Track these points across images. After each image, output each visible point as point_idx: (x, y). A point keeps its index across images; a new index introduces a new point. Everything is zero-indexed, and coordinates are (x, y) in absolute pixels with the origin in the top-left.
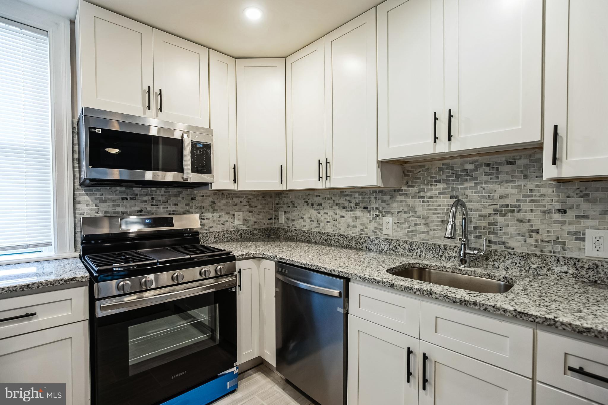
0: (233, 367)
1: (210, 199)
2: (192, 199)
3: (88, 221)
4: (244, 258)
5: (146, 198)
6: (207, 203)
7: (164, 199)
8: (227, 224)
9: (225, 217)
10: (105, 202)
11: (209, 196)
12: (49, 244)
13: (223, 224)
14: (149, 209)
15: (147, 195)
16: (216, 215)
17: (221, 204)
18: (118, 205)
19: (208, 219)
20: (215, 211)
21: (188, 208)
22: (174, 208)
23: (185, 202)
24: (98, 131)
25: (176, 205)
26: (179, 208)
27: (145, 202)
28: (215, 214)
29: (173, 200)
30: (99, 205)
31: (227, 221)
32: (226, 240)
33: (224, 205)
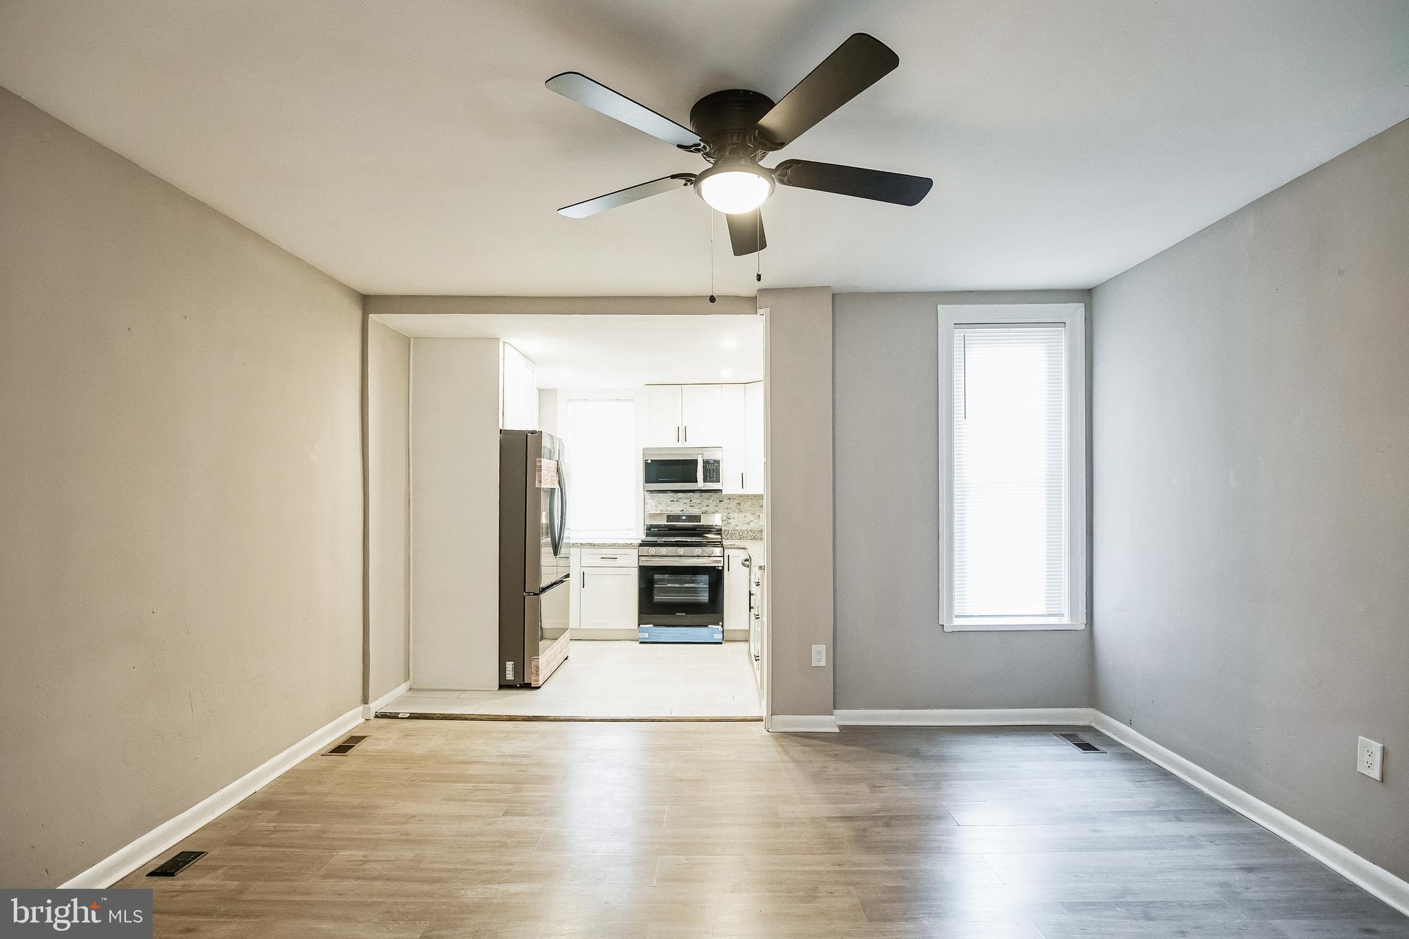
0: (718, 625)
1: (736, 501)
2: (720, 501)
3: (653, 516)
4: (731, 547)
5: (686, 501)
6: (733, 505)
7: (699, 501)
8: (752, 524)
9: (750, 518)
10: (661, 504)
11: (734, 499)
12: (632, 530)
13: (748, 523)
14: (688, 509)
15: (687, 498)
16: (742, 515)
17: (746, 505)
18: (668, 506)
19: (734, 518)
20: (740, 511)
21: (716, 509)
22: (706, 508)
23: (715, 503)
24: (649, 461)
25: (708, 506)
26: (709, 509)
27: (686, 503)
28: (740, 514)
29: (705, 502)
30: (658, 505)
31: (752, 521)
32: (750, 538)
33: (750, 506)
